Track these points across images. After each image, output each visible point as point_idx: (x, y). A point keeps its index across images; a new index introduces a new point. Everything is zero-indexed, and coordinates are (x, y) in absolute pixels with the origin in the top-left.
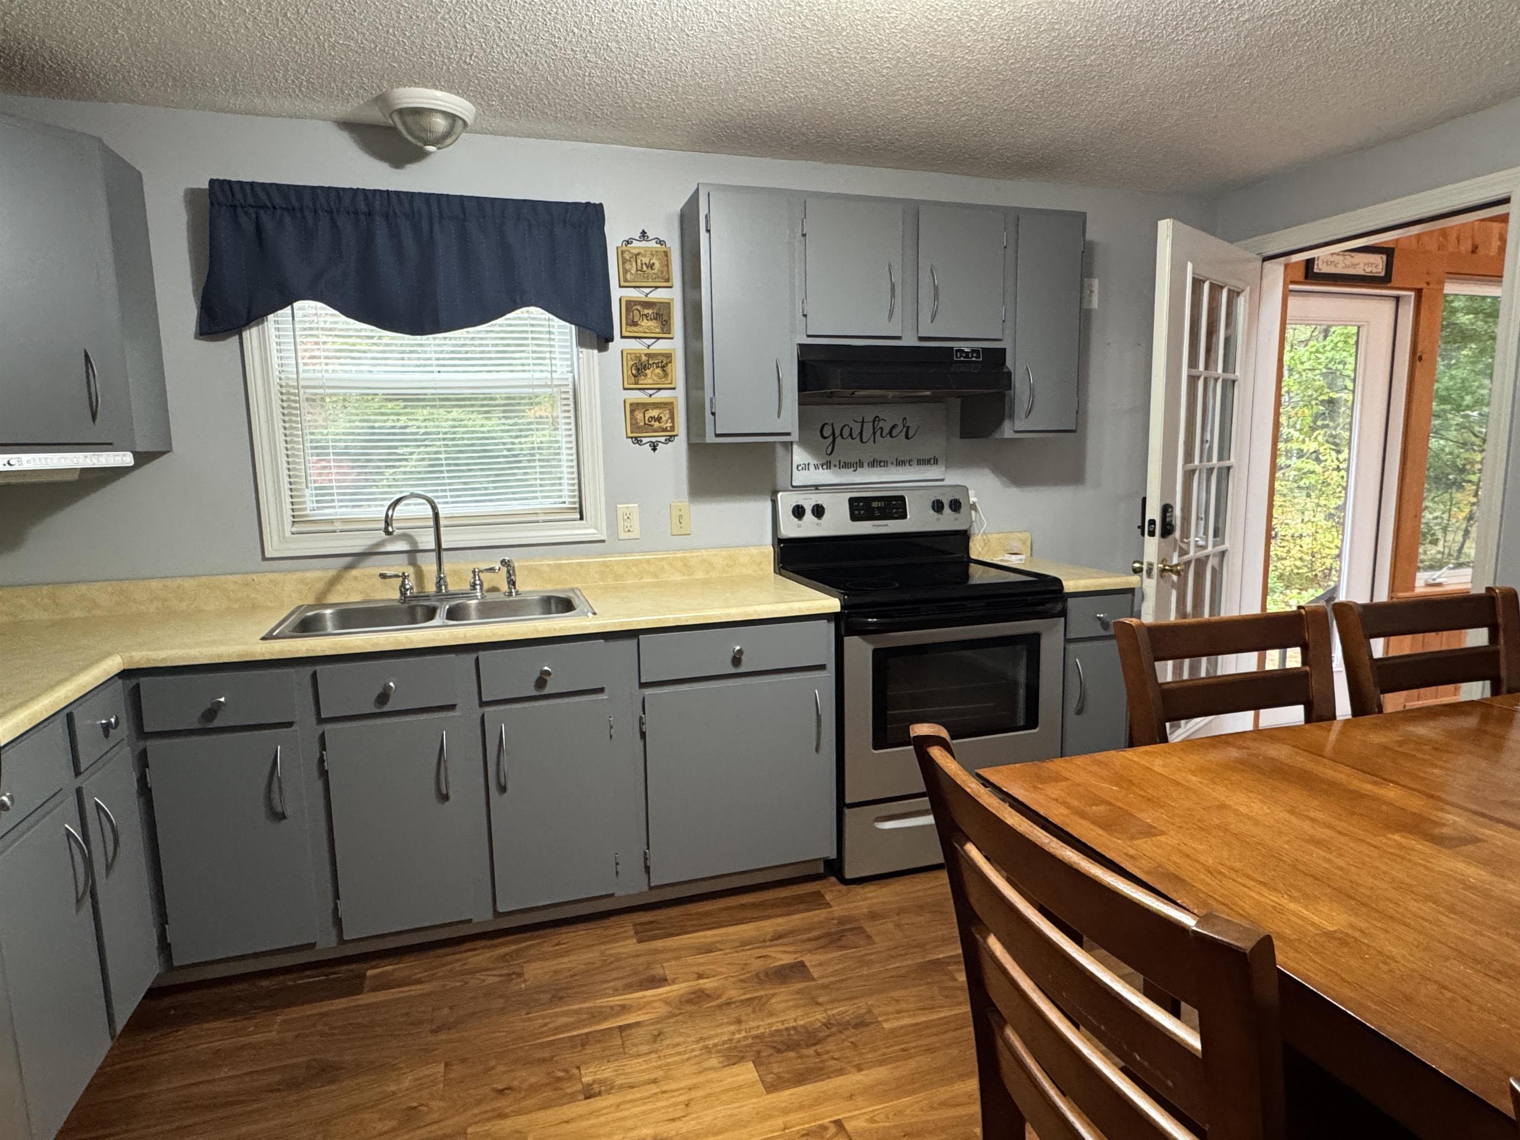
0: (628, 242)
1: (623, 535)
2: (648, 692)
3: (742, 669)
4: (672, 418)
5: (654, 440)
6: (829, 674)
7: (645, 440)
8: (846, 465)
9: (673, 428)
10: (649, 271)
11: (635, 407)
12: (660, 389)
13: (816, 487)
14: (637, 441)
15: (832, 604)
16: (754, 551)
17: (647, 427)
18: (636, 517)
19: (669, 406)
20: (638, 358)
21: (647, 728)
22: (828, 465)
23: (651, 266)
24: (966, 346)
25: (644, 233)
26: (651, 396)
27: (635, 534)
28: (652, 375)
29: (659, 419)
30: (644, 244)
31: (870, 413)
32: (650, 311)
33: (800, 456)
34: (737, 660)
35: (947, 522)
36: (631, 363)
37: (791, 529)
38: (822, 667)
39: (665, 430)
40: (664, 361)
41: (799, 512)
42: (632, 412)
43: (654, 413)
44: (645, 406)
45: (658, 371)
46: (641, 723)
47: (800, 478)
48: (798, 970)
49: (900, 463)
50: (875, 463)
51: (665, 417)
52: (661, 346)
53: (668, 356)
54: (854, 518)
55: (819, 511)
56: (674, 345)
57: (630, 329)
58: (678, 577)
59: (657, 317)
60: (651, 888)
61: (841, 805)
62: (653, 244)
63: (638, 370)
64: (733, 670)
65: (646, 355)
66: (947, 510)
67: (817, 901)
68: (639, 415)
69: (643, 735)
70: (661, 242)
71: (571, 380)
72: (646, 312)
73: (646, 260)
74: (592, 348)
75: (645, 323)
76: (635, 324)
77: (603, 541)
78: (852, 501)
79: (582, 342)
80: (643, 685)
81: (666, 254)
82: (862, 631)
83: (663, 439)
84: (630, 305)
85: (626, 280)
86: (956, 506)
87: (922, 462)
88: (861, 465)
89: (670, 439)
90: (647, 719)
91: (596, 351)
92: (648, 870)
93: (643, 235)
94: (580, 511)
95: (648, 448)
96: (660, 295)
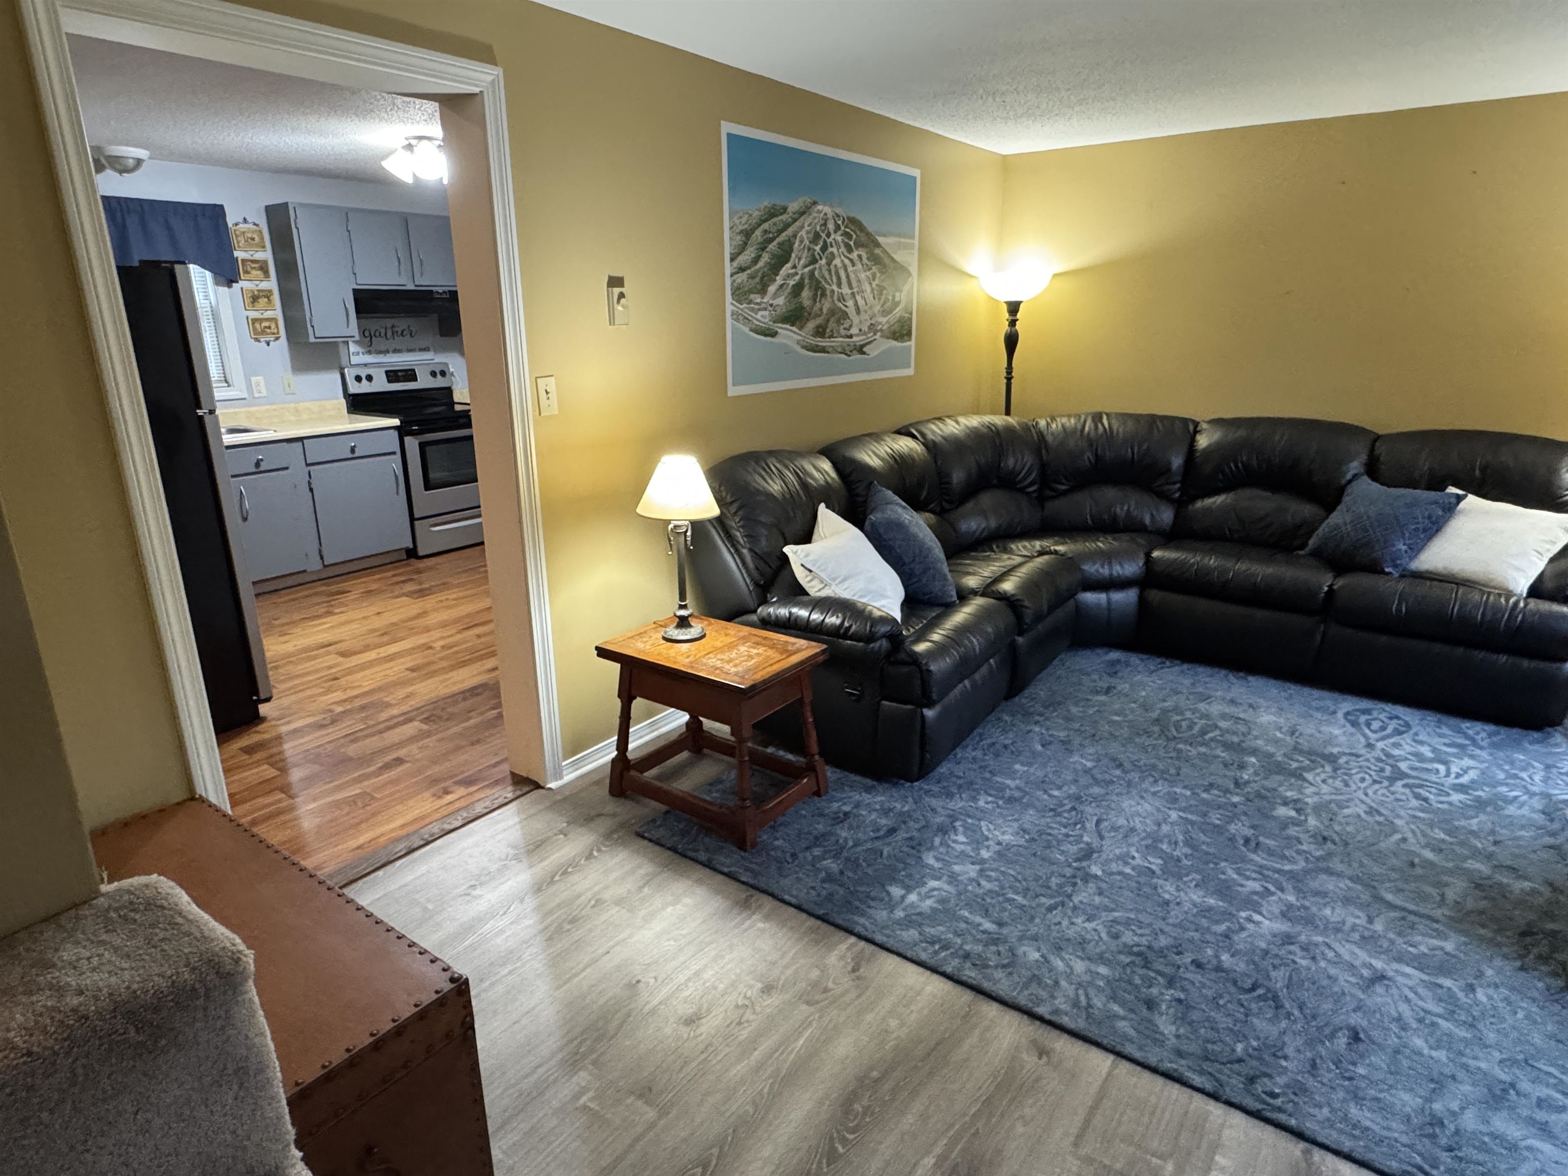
0: (236, 224)
1: (256, 395)
2: (312, 468)
3: (356, 455)
4: (277, 327)
5: (267, 339)
6: (398, 457)
7: (262, 340)
8: (380, 352)
9: (278, 333)
10: (252, 242)
11: (255, 321)
12: (267, 310)
13: (365, 365)
14: (257, 340)
15: (396, 422)
16: (335, 402)
17: (263, 332)
18: (262, 384)
19: (274, 320)
20: (252, 291)
21: (313, 486)
22: (369, 352)
23: (253, 239)
24: (440, 290)
25: (245, 219)
26: (262, 314)
27: (264, 393)
28: (262, 301)
29: (269, 328)
30: (246, 225)
31: (389, 322)
32: (256, 265)
33: (353, 348)
34: (353, 450)
35: (439, 382)
36: (248, 295)
37: (355, 388)
38: (394, 453)
39: (273, 334)
40: (268, 294)
41: (358, 379)
42: (253, 323)
43: (266, 324)
44: (261, 320)
45: (265, 300)
46: (309, 483)
47: (355, 360)
48: (411, 580)
49: (410, 350)
50: (396, 351)
51: (273, 326)
52: (264, 285)
53: (270, 291)
54: (389, 381)
55: (369, 378)
56: (272, 284)
57: (246, 275)
58: (292, 418)
59: (261, 268)
60: (325, 566)
61: (412, 519)
62: (251, 226)
63: (253, 299)
64: (350, 456)
65: (257, 290)
66: (439, 376)
67: (408, 565)
68: (257, 326)
69: (311, 490)
70: (255, 224)
72: (254, 265)
73: (249, 235)
74: (223, 286)
75: (254, 272)
76: (248, 272)
77: (245, 398)
78: (387, 372)
79: (217, 283)
80: (307, 465)
81: (261, 232)
82: (412, 433)
83: (272, 339)
84: (243, 261)
85: (240, 247)
86: (443, 373)
87: (421, 350)
88: (388, 352)
89: (277, 339)
90: (312, 481)
91: (226, 289)
92: (322, 558)
93: (245, 220)
94: (226, 381)
95: (264, 344)
96: (259, 256)
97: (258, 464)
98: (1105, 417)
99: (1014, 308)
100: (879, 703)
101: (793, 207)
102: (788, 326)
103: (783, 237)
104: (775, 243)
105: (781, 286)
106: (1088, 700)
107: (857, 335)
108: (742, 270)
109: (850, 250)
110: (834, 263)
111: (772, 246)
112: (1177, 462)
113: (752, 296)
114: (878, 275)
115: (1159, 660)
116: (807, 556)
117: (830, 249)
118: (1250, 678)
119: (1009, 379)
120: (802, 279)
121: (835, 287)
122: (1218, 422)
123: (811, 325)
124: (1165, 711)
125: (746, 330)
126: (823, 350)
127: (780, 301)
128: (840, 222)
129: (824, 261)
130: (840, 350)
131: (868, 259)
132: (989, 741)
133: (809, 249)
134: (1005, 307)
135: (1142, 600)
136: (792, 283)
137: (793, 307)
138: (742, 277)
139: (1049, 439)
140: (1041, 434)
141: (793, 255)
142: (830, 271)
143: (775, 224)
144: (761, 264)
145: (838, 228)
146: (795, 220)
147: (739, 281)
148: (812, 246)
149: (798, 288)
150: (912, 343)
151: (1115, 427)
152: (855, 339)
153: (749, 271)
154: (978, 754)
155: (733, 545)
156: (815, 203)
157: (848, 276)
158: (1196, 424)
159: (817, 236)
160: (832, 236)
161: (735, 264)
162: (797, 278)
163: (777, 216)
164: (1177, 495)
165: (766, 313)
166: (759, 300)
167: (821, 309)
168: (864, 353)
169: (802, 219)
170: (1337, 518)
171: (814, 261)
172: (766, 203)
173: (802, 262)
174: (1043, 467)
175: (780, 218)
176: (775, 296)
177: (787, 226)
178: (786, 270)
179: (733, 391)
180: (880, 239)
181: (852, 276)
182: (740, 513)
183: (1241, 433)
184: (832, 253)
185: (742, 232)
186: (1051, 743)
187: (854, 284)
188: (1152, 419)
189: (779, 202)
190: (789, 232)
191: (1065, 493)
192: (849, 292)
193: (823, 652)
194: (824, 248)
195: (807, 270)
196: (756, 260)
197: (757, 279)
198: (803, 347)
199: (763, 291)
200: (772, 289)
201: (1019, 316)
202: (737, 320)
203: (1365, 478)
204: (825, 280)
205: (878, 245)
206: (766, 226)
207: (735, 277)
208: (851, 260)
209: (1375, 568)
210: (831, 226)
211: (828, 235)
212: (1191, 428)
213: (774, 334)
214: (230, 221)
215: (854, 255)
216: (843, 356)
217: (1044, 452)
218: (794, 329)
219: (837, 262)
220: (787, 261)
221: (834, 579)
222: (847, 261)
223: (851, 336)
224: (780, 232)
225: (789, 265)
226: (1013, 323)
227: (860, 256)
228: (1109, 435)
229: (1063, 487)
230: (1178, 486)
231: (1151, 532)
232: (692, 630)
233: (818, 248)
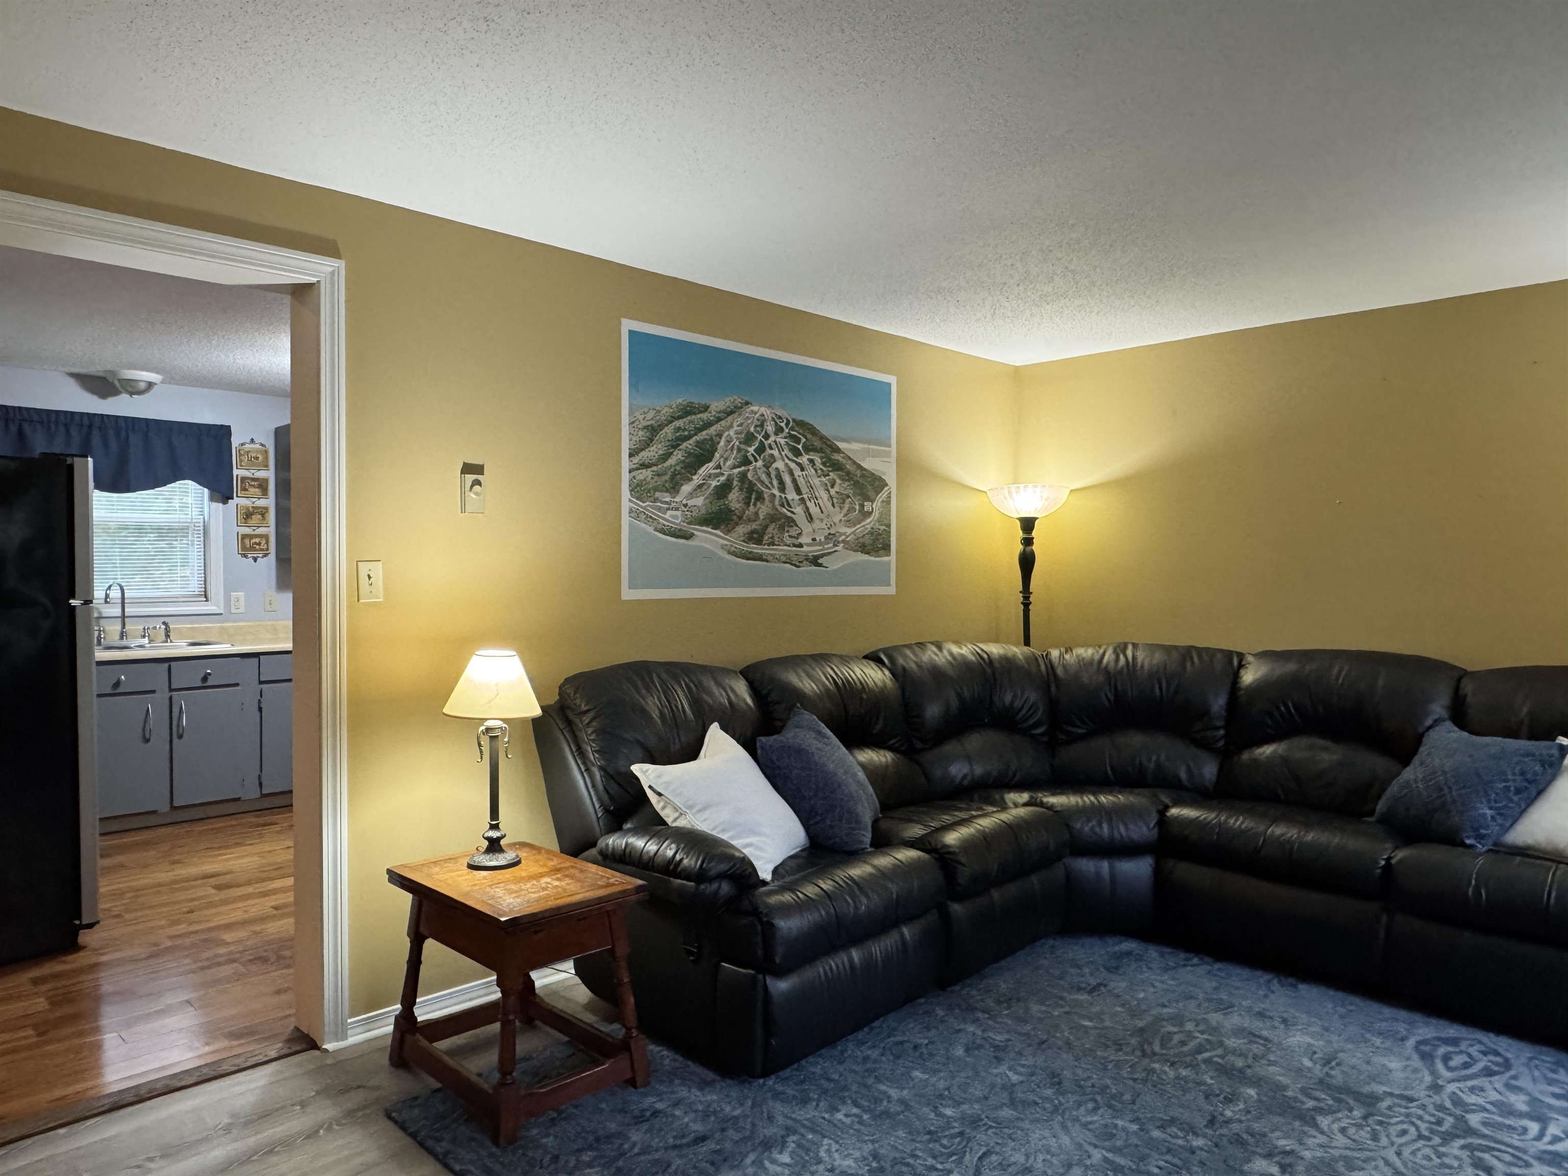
0: (242, 444)
1: (233, 611)
2: (264, 686)
4: (267, 543)
5: (255, 555)
7: (249, 555)
9: (267, 549)
10: (255, 461)
11: (244, 537)
12: (259, 527)
14: (245, 556)
17: (252, 548)
18: (242, 600)
19: (266, 537)
20: (248, 508)
21: (262, 706)
23: (257, 458)
26: (254, 530)
27: (242, 610)
28: (256, 518)
29: (259, 544)
30: (252, 446)
32: (256, 483)
36: (242, 512)
39: (262, 550)
40: (263, 512)
42: (243, 539)
43: (257, 540)
44: (251, 537)
45: (260, 516)
46: (260, 702)
51: (263, 542)
52: (261, 503)
53: (266, 509)
56: (269, 502)
57: (244, 492)
58: (269, 636)
59: (261, 486)
60: (262, 796)
62: (258, 446)
63: (247, 515)
65: (252, 507)
68: (247, 541)
69: (260, 709)
70: (262, 445)
71: (202, 521)
72: (253, 483)
73: (253, 455)
74: (218, 502)
75: (252, 490)
76: (246, 490)
77: (221, 614)
79: (212, 499)
80: (261, 682)
81: (266, 452)
83: (261, 555)
84: (244, 479)
85: (241, 466)
89: (266, 555)
90: (263, 700)
91: (221, 505)
92: (261, 785)
93: (252, 441)
94: (206, 596)
95: (251, 560)
96: (261, 474)
97: (205, 679)
98: (1130, 647)
99: (1028, 524)
100: (717, 966)
101: (717, 406)
102: (709, 529)
103: (704, 435)
104: (691, 441)
105: (700, 486)
106: (1062, 998)
107: (808, 545)
108: (644, 466)
109: (797, 453)
110: (774, 465)
111: (689, 445)
112: (1218, 703)
113: (657, 494)
114: (838, 481)
115: (1182, 955)
116: (659, 777)
117: (769, 451)
118: (1301, 986)
119: (1026, 605)
120: (729, 480)
121: (776, 492)
122: (1264, 655)
123: (742, 529)
124: (1160, 1019)
125: (650, 530)
126: (760, 558)
127: (699, 501)
128: (783, 425)
129: (760, 463)
130: (783, 559)
131: (824, 464)
132: (899, 1038)
133: (739, 450)
134: (1018, 523)
135: (1158, 871)
136: (714, 483)
137: (715, 508)
138: (646, 474)
139: (1060, 671)
140: (1051, 666)
141: (717, 455)
142: (769, 475)
143: (691, 422)
144: (671, 461)
145: (779, 430)
146: (719, 420)
147: (641, 477)
148: (742, 446)
149: (723, 490)
150: (893, 557)
151: (1139, 660)
152: (805, 549)
153: (654, 468)
154: (874, 1054)
155: (584, 763)
156: (747, 403)
157: (794, 481)
158: (1241, 656)
159: (749, 439)
160: (772, 439)
161: (636, 460)
162: (722, 479)
163: (695, 414)
164: (1221, 743)
165: (679, 513)
166: (668, 499)
167: (757, 514)
168: (820, 565)
169: (730, 418)
170: (1408, 774)
171: (746, 462)
172: (680, 400)
173: (729, 463)
174: (1052, 704)
175: (699, 416)
176: (691, 495)
177: (707, 425)
178: (708, 468)
179: (628, 594)
180: (841, 445)
181: (801, 482)
182: (594, 724)
183: (1291, 667)
184: (772, 456)
185: (646, 427)
186: (979, 1047)
187: (804, 490)
188: (1187, 652)
189: (697, 400)
190: (713, 430)
191: (1082, 738)
192: (797, 497)
193: (639, 889)
194: (761, 450)
195: (736, 471)
196: (666, 457)
197: (667, 477)
198: (730, 553)
199: (674, 488)
200: (686, 488)
201: (1034, 534)
202: (637, 518)
203: (1449, 724)
204: (762, 483)
205: (838, 450)
206: (679, 423)
207: (633, 474)
208: (799, 464)
209: (1452, 840)
210: (770, 428)
211: (767, 437)
212: (1235, 662)
213: (688, 536)
214: (235, 442)
215: (804, 459)
216: (788, 565)
217: (1053, 689)
218: (718, 532)
219: (779, 464)
220: (710, 460)
221: (690, 807)
222: (793, 465)
223: (801, 546)
224: (700, 430)
225: (711, 465)
226: (1028, 542)
227: (811, 461)
228: (1132, 668)
229: (1080, 731)
230: (1222, 732)
231: (1187, 789)
232: (501, 856)
233: (751, 450)
